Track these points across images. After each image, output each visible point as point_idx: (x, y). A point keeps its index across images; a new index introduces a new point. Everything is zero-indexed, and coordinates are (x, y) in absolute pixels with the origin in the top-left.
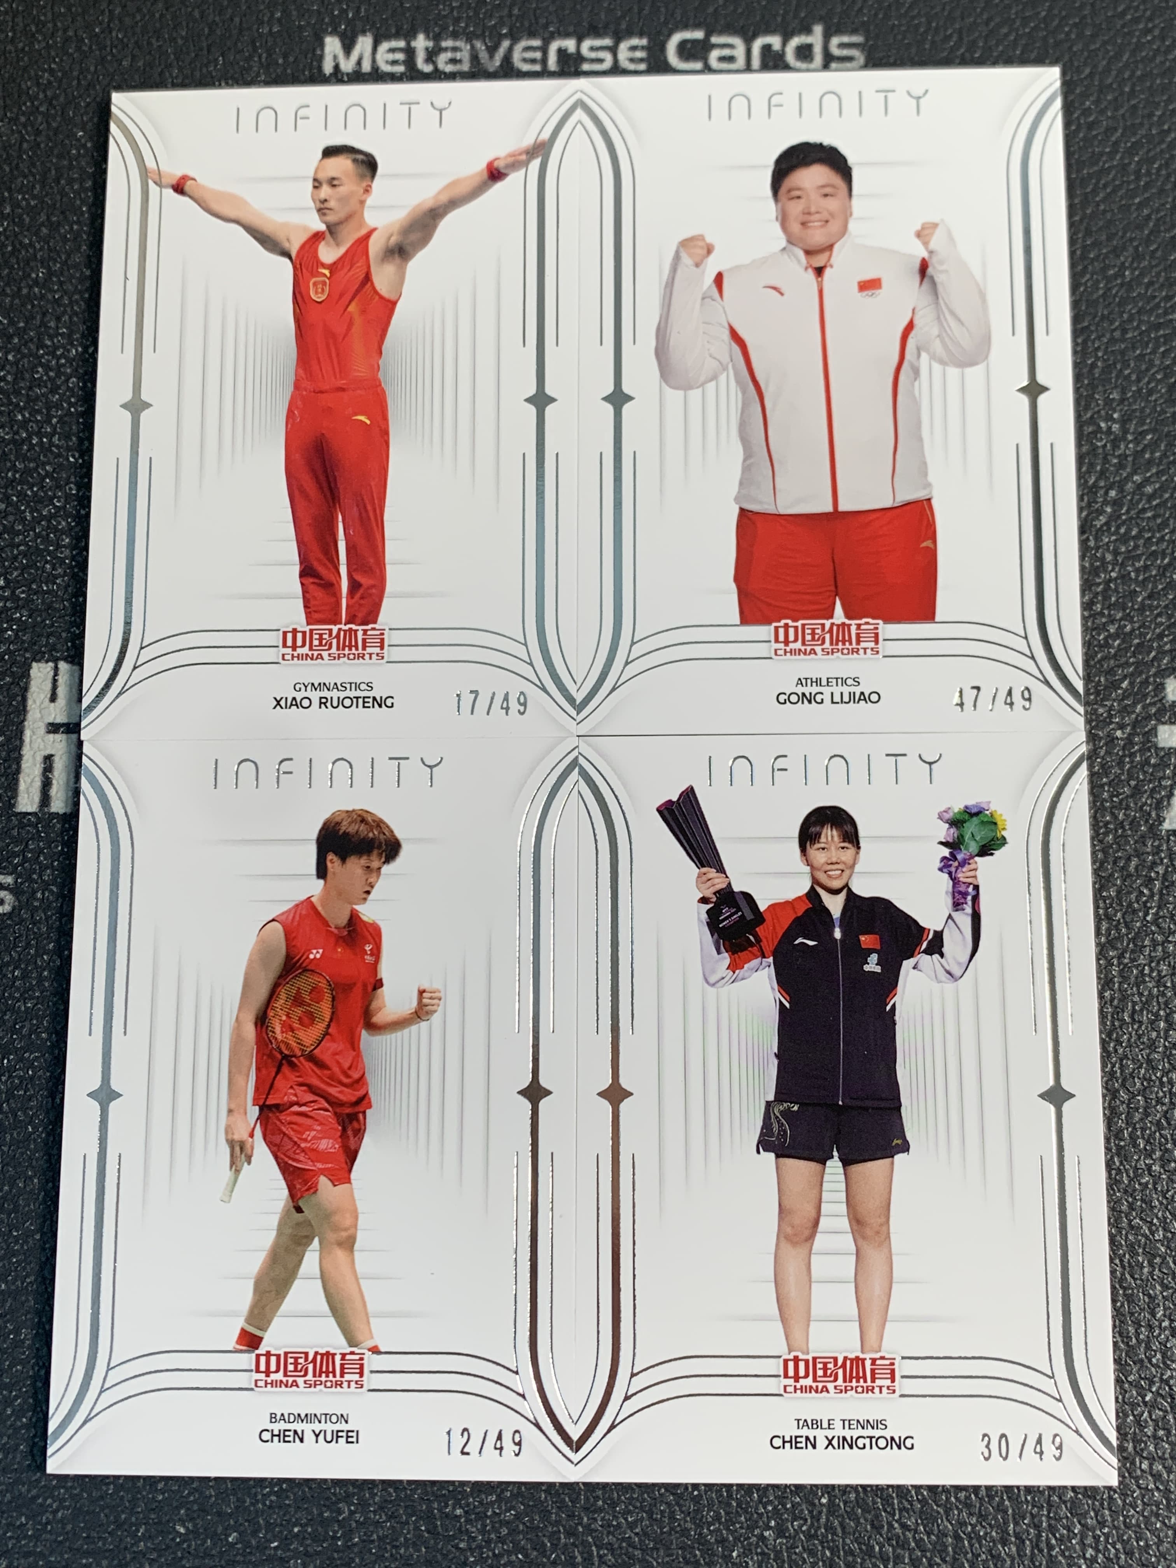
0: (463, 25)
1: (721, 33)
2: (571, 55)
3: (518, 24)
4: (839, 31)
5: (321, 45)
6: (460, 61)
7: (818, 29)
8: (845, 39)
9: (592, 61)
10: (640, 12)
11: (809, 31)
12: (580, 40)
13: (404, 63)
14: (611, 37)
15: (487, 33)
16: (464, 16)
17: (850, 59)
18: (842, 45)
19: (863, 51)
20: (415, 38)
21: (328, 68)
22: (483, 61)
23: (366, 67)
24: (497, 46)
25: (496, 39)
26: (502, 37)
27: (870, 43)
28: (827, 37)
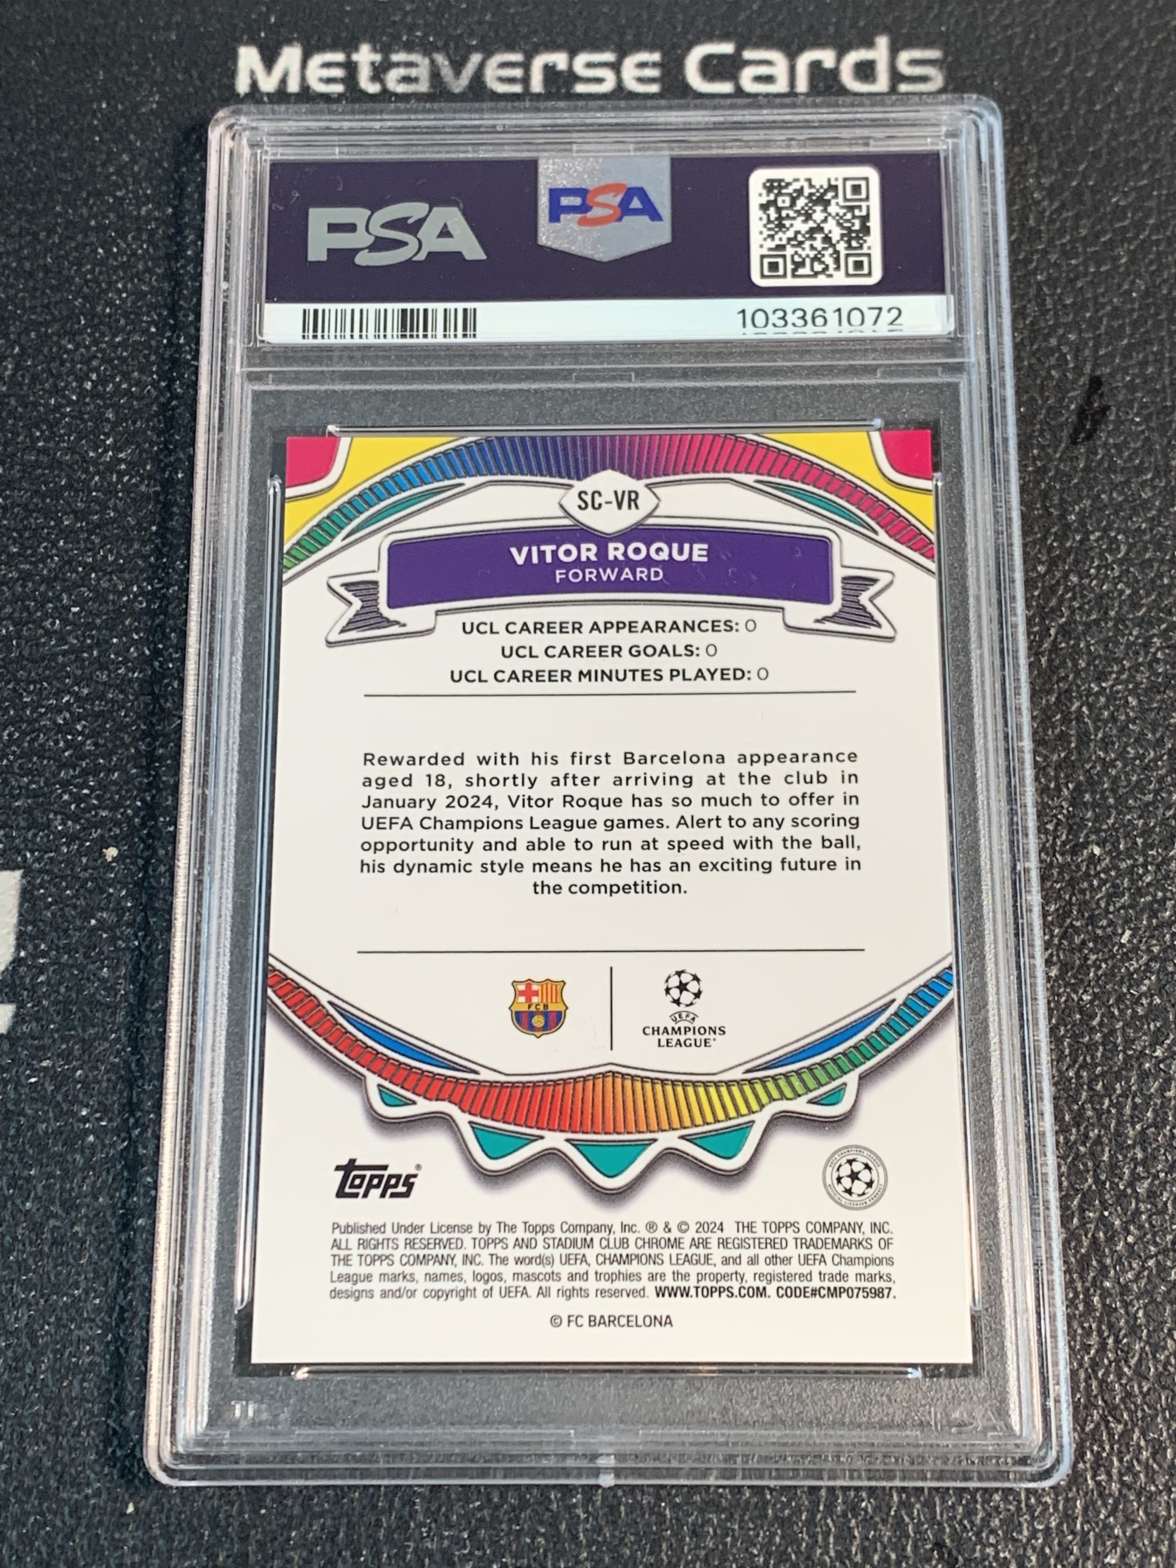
0: (419, 34)
1: (756, 45)
2: (560, 73)
3: (492, 34)
4: (909, 45)
5: (234, 57)
6: (416, 80)
7: (883, 42)
8: (917, 54)
9: (589, 80)
10: (650, 19)
11: (870, 44)
12: (573, 54)
13: (342, 81)
14: (613, 51)
15: (452, 45)
16: (421, 22)
17: (924, 79)
18: (914, 62)
19: (941, 68)
20: (357, 49)
21: (242, 86)
22: (446, 79)
23: (293, 86)
24: (464, 61)
25: (463, 52)
26: (471, 50)
27: (950, 59)
28: (894, 51)
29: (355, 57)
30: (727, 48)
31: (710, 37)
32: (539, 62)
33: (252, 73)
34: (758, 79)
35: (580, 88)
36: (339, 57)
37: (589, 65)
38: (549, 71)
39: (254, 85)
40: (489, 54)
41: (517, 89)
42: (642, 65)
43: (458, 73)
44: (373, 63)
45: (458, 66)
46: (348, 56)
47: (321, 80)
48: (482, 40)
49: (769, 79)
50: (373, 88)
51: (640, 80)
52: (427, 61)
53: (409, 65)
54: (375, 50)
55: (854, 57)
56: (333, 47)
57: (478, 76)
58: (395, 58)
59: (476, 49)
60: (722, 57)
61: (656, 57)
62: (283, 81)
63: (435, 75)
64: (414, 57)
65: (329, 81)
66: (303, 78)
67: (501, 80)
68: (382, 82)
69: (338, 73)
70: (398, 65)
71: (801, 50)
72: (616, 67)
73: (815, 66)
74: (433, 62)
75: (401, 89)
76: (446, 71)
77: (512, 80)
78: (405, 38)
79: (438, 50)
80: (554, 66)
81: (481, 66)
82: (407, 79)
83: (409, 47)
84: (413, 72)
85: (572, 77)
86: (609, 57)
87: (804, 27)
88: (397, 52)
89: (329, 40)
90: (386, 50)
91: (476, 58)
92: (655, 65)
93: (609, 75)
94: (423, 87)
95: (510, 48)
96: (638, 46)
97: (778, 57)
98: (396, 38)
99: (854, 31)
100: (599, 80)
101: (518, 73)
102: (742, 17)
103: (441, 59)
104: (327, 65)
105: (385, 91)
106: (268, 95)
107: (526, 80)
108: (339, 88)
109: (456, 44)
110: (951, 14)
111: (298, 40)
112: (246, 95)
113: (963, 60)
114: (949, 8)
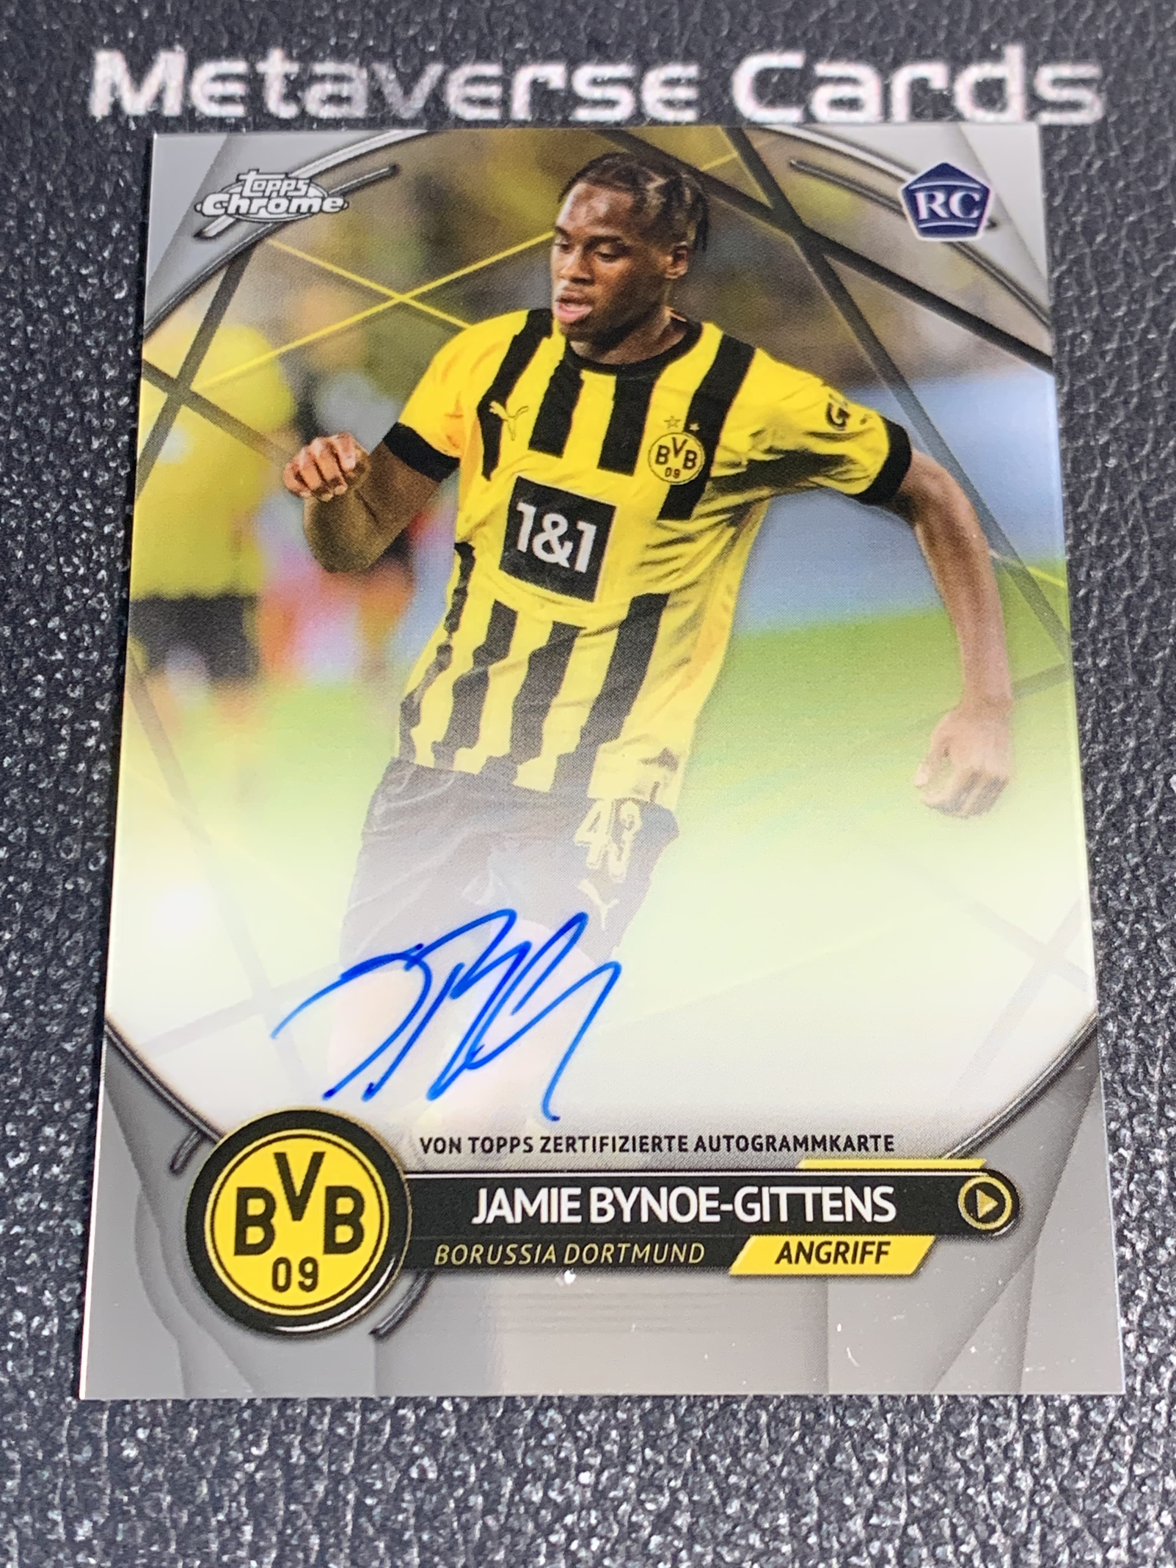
0: (354, 35)
1: (835, 57)
2: (554, 93)
3: (457, 36)
4: (1053, 56)
5: (89, 64)
6: (348, 100)
7: (1015, 54)
8: (1066, 71)
9: (596, 103)
10: (683, 20)
11: (997, 57)
12: (573, 65)
13: (243, 100)
14: (631, 63)
15: (399, 52)
16: (357, 19)
17: (1074, 106)
18: (1058, 82)
19: (1099, 91)
20: (264, 56)
21: (99, 107)
22: (390, 100)
23: (172, 107)
24: (417, 74)
25: (416, 61)
26: (426, 59)
27: (1111, 78)
28: (1032, 65)
29: (261, 67)
30: (794, 60)
31: (769, 46)
32: (524, 77)
33: (114, 88)
34: (838, 103)
35: (583, 114)
36: (239, 67)
37: (595, 82)
38: (538, 88)
39: (116, 107)
40: (452, 64)
41: (493, 114)
42: (672, 83)
43: (407, 91)
44: (287, 76)
45: (408, 83)
46: (252, 66)
47: (212, 98)
48: (443, 47)
49: (853, 104)
50: (288, 111)
51: (670, 104)
52: (364, 74)
53: (338, 78)
54: (289, 57)
55: (975, 73)
56: (231, 53)
57: (437, 97)
58: (319, 68)
59: (434, 57)
60: (786, 73)
61: (692, 71)
62: (159, 99)
63: (376, 95)
64: (346, 68)
65: (226, 100)
66: (186, 95)
67: (470, 101)
68: (298, 100)
69: (237, 89)
70: (322, 78)
71: (897, 63)
72: (634, 85)
73: (920, 86)
74: (372, 76)
75: (328, 112)
76: (392, 90)
77: (485, 102)
78: (333, 42)
79: (380, 58)
80: (545, 84)
81: (442, 80)
82: (336, 99)
83: (340, 54)
84: (345, 90)
85: (573, 99)
86: (623, 70)
87: (902, 32)
88: (322, 60)
89: (225, 44)
90: (306, 57)
91: (434, 70)
92: (690, 82)
93: (624, 97)
94: (359, 110)
95: (484, 56)
96: (666, 56)
97: (865, 73)
98: (320, 40)
99: (974, 40)
100: (610, 103)
101: (494, 91)
102: (815, 16)
103: (383, 71)
104: (222, 78)
105: (303, 113)
106: (136, 118)
107: (505, 103)
108: (237, 111)
109: (406, 51)
110: (1110, 16)
111: (180, 41)
112: (105, 119)
113: (1129, 79)
114: (1108, 9)
